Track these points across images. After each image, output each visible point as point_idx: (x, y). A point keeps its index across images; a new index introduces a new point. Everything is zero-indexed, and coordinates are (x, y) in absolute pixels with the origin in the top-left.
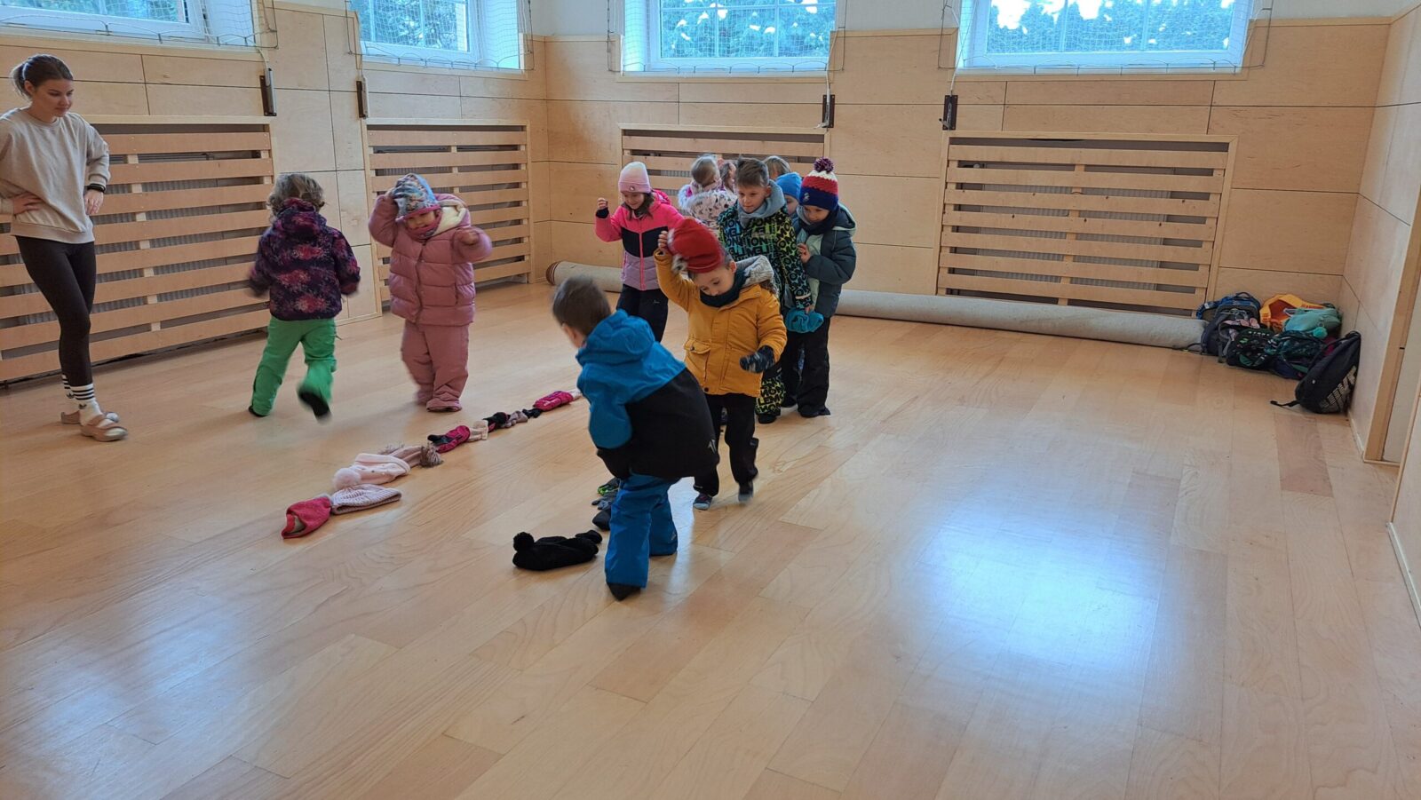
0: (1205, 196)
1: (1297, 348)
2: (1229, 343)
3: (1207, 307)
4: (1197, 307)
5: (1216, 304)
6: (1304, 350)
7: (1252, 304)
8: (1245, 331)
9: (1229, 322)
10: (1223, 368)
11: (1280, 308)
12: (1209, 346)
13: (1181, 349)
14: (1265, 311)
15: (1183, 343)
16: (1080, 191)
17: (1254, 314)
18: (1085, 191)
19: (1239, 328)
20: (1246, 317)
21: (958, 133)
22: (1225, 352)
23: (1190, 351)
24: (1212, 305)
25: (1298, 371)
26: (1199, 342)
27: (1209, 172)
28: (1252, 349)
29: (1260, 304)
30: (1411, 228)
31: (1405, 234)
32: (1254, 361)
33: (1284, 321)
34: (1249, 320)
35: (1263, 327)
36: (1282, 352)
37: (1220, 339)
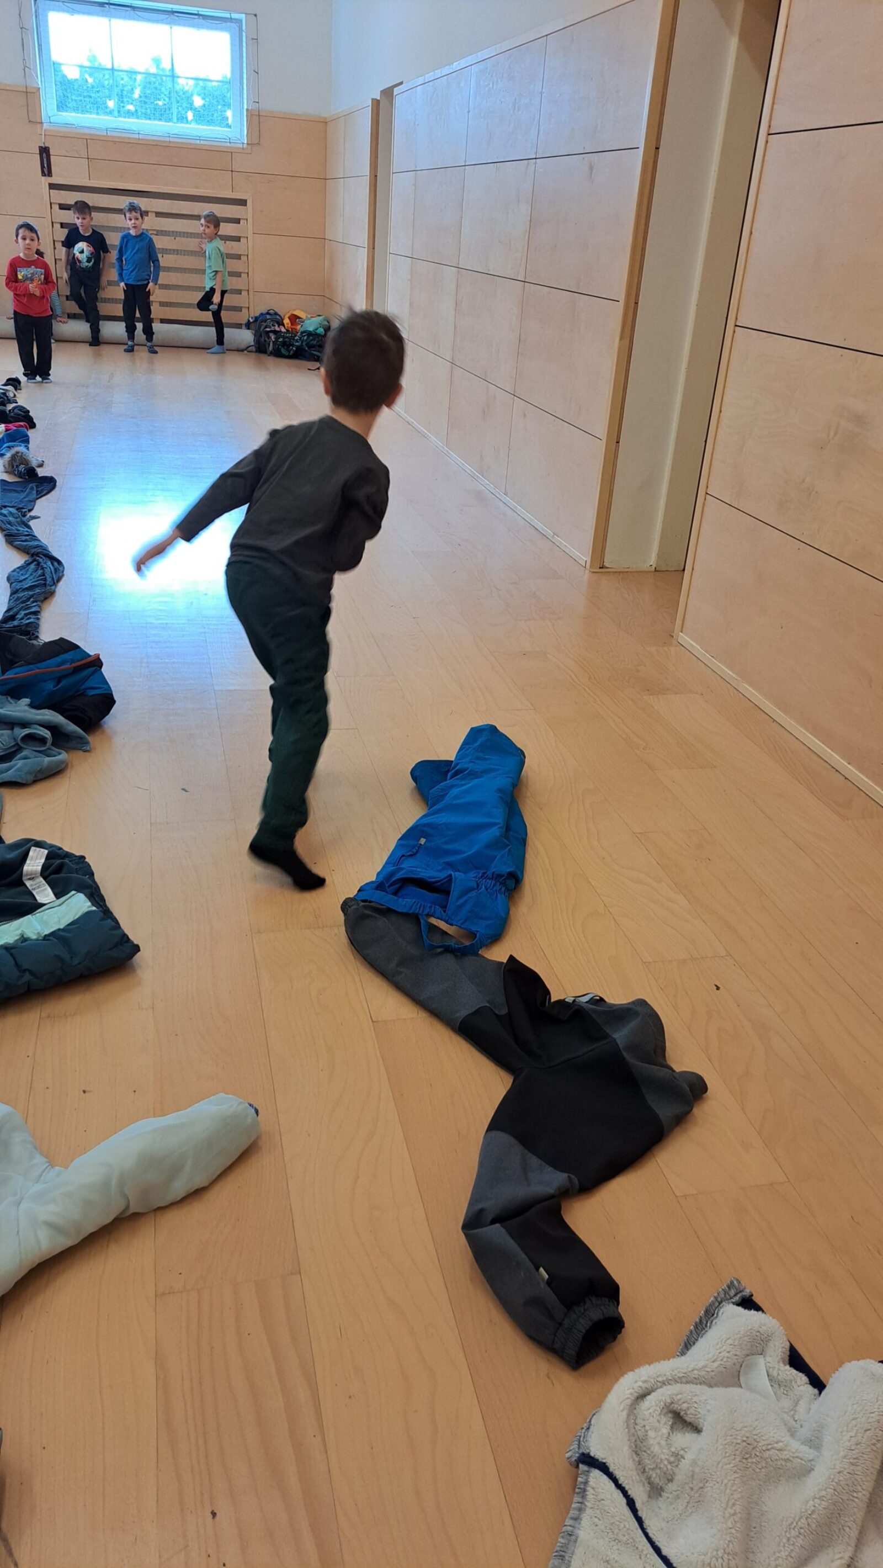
0: (237, 239)
1: (312, 340)
2: (271, 344)
3: (251, 320)
4: (244, 321)
5: (256, 319)
6: (315, 342)
7: (278, 317)
8: (279, 334)
10: (271, 361)
11: (294, 318)
12: (260, 348)
13: (242, 351)
14: (286, 321)
15: (243, 347)
17: (281, 323)
19: (275, 332)
20: (277, 326)
21: (55, 179)
22: (271, 348)
23: (248, 352)
24: (254, 319)
25: (315, 355)
26: (253, 343)
27: (237, 221)
28: (286, 345)
29: (283, 317)
30: (366, 249)
31: (363, 254)
32: (289, 352)
33: (299, 327)
34: (279, 327)
35: (288, 330)
36: (304, 344)
37: (265, 341)
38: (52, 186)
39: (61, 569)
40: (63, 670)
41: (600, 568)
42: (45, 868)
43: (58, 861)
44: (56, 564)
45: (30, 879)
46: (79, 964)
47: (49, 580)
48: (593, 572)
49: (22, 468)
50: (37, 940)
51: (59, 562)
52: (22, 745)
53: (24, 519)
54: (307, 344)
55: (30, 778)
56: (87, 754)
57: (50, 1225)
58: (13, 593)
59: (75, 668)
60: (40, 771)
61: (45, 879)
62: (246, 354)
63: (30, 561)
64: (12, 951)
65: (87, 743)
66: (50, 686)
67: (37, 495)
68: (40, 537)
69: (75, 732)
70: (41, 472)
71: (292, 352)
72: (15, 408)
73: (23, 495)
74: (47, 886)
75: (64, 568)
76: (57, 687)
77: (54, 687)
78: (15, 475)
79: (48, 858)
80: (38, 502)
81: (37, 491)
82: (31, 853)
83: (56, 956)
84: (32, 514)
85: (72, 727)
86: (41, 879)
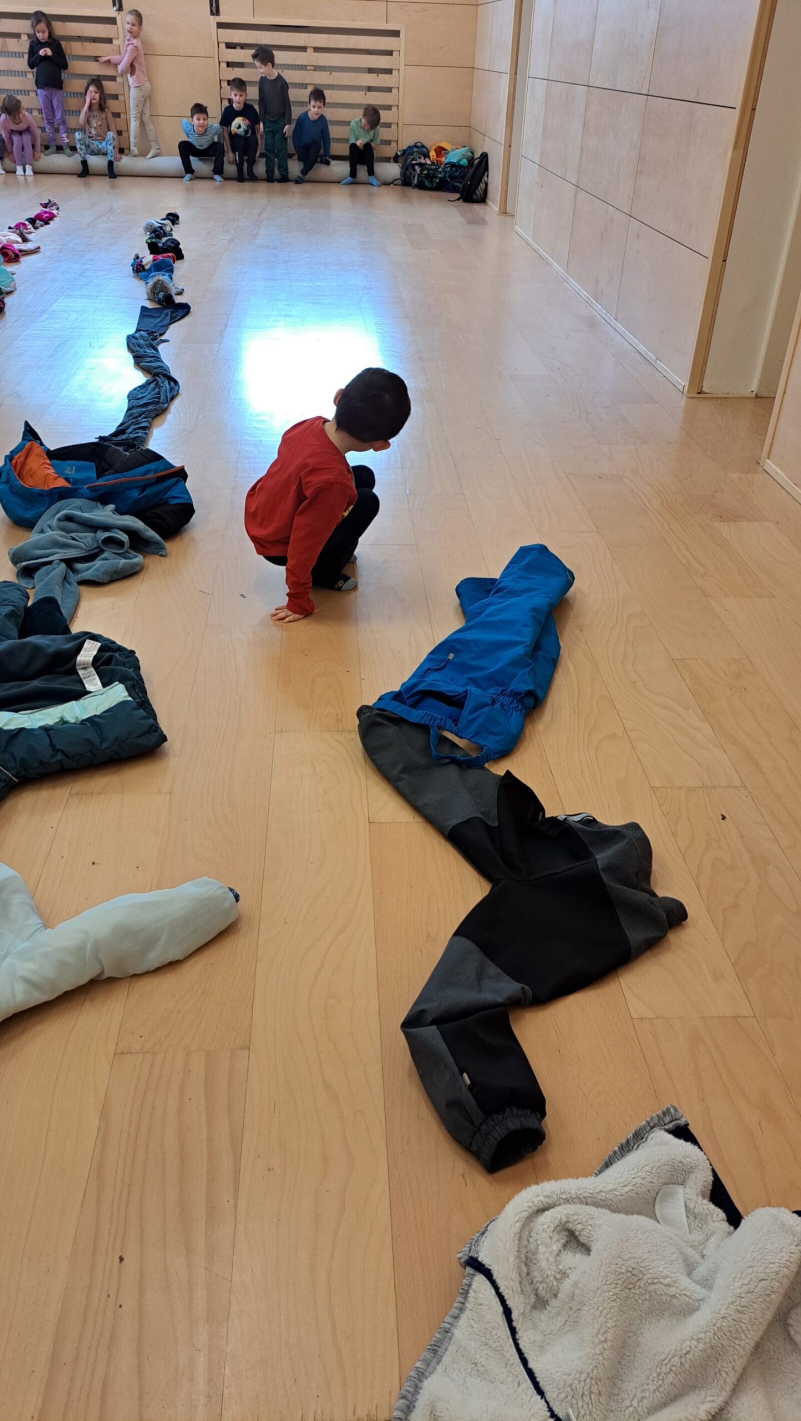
0: (389, 71)
1: (454, 172)
2: (416, 177)
3: (399, 154)
4: (393, 155)
5: (404, 152)
6: (458, 173)
7: (424, 150)
8: (424, 166)
9: (414, 162)
10: (415, 193)
11: (440, 151)
12: (406, 181)
13: (389, 184)
14: (432, 154)
15: (390, 179)
16: (312, 68)
17: (426, 156)
18: (317, 68)
19: (420, 165)
20: (423, 158)
21: (223, 18)
22: (415, 181)
23: (394, 185)
24: (402, 152)
25: (456, 186)
26: (399, 177)
27: (390, 53)
28: (430, 177)
29: (429, 149)
30: (508, 75)
31: (505, 80)
32: (433, 184)
33: (443, 159)
34: (424, 159)
35: (433, 163)
36: (447, 175)
37: (411, 174)
38: (220, 25)
39: (176, 388)
40: (149, 479)
41: (698, 393)
42: (96, 659)
43: (108, 654)
44: (172, 383)
45: (83, 668)
46: (108, 748)
47: (163, 397)
48: (690, 398)
49: (161, 295)
50: (75, 723)
51: (176, 382)
52: (103, 547)
53: (154, 343)
54: (450, 176)
55: (107, 578)
56: (162, 558)
57: (26, 980)
58: (129, 409)
59: (158, 478)
60: (115, 572)
61: (96, 669)
62: (392, 188)
63: (151, 380)
64: (51, 732)
65: (163, 548)
66: (135, 494)
67: (170, 320)
68: (163, 358)
69: (151, 537)
70: (178, 300)
71: (435, 184)
72: (168, 241)
73: (159, 320)
74: (97, 677)
75: (179, 387)
76: (142, 496)
77: (139, 494)
78: (156, 302)
79: (100, 650)
80: (172, 326)
81: (171, 317)
82: (86, 645)
83: (87, 739)
84: (163, 338)
85: (151, 533)
86: (92, 669)
